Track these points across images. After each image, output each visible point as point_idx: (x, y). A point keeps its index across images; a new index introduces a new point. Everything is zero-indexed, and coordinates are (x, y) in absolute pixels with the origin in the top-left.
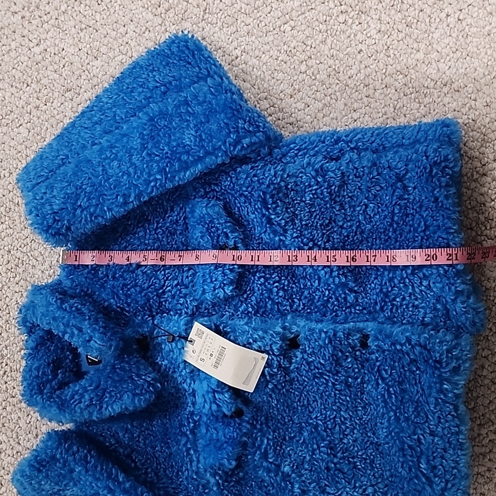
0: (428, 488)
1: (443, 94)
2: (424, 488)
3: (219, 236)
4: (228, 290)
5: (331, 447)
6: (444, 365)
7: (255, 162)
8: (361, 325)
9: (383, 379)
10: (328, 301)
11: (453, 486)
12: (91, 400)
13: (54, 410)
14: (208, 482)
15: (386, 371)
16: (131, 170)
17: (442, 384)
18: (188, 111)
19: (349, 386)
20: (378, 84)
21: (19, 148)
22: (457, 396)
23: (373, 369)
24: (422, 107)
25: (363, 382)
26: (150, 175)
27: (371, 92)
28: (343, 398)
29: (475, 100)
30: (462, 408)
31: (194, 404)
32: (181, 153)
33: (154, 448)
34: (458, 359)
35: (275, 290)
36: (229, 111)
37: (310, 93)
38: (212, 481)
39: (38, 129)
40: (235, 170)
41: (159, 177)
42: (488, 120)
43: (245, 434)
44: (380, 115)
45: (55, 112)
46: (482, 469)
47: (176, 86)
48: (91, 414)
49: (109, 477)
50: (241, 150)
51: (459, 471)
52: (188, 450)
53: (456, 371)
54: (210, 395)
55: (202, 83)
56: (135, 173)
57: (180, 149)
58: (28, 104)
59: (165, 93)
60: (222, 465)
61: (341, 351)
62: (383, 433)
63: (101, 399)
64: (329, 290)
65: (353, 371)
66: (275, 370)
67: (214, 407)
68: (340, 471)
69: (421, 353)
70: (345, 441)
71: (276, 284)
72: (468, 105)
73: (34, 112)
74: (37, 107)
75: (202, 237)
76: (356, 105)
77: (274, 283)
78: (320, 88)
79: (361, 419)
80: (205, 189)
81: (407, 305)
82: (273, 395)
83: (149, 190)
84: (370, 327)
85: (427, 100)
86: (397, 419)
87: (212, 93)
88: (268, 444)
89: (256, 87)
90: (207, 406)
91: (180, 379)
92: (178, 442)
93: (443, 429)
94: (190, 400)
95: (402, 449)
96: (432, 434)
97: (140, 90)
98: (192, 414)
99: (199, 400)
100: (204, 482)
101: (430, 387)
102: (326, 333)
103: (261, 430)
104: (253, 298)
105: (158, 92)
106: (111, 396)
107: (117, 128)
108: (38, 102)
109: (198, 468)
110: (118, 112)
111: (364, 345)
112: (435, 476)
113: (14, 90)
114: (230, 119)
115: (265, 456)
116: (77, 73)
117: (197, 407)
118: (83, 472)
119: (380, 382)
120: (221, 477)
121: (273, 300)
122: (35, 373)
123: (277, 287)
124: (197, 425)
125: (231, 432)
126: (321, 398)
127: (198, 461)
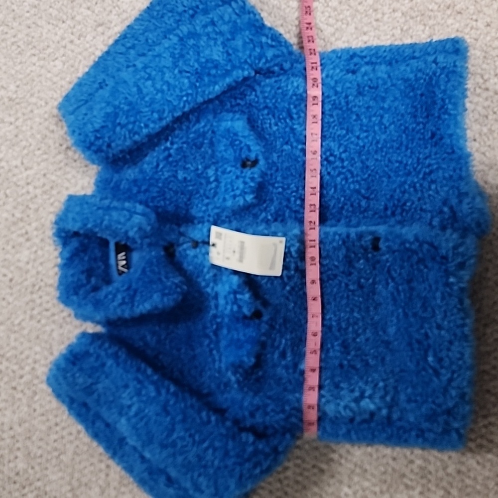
0: (435, 379)
1: (446, 17)
2: (431, 380)
3: (241, 149)
4: (249, 198)
5: (345, 346)
6: (450, 260)
7: (278, 76)
8: (373, 228)
9: (393, 279)
10: (342, 208)
11: (459, 376)
12: (123, 298)
13: (89, 308)
14: (230, 380)
15: (395, 271)
16: (165, 88)
17: (448, 278)
18: (214, 30)
19: (361, 287)
20: (386, 9)
21: (55, 79)
22: (462, 290)
23: (383, 270)
24: (427, 28)
25: (374, 283)
26: (181, 90)
27: (379, 16)
28: (356, 298)
29: (476, 21)
30: (467, 302)
31: (217, 306)
32: (210, 69)
33: (179, 350)
34: (463, 255)
35: (293, 199)
36: (253, 29)
37: (323, 19)
38: (233, 379)
39: (71, 62)
40: (259, 84)
41: (190, 91)
42: (488, 38)
43: (264, 334)
44: (389, 37)
45: (88, 45)
46: (487, 367)
47: (203, 9)
48: (123, 311)
49: (138, 370)
50: (265, 63)
51: (465, 362)
52: (211, 350)
53: (461, 266)
54: (232, 296)
55: (227, 6)
56: (169, 90)
57: (210, 65)
58: (63, 38)
59: (192, 16)
60: (242, 362)
61: (354, 253)
62: (392, 330)
63: (132, 298)
64: (345, 197)
65: (365, 272)
66: (293, 272)
67: (235, 308)
68: (354, 367)
69: (428, 251)
70: (358, 340)
71: (294, 194)
72: (470, 25)
73: (70, 46)
74: (72, 42)
75: (225, 151)
76: (365, 29)
77: (292, 192)
78: (333, 14)
79: (372, 319)
80: (231, 102)
81: (415, 209)
82: (291, 298)
83: (182, 105)
84: (381, 229)
85: (431, 22)
86: (406, 315)
87: (236, 14)
88: (286, 344)
89: (273, 15)
90: (229, 307)
91: (203, 284)
92: (201, 345)
93: (449, 322)
94: (212, 303)
95: (410, 344)
96: (439, 327)
97: (170, 14)
98: (215, 316)
99: (222, 301)
100: (225, 380)
101: (437, 282)
102: (340, 235)
103: (279, 331)
104: (272, 208)
105: (187, 15)
106: (142, 296)
107: (149, 50)
108: (72, 37)
109: (220, 367)
110: (151, 36)
111: (376, 248)
112: (442, 367)
113: (50, 27)
114: (253, 35)
115: (283, 355)
116: (109, 9)
117: (220, 309)
118: (115, 365)
119: (390, 281)
120: (241, 375)
121: (291, 209)
122: (70, 279)
123: (294, 196)
124: (219, 327)
125: (251, 332)
126: (335, 300)
127: (220, 361)
